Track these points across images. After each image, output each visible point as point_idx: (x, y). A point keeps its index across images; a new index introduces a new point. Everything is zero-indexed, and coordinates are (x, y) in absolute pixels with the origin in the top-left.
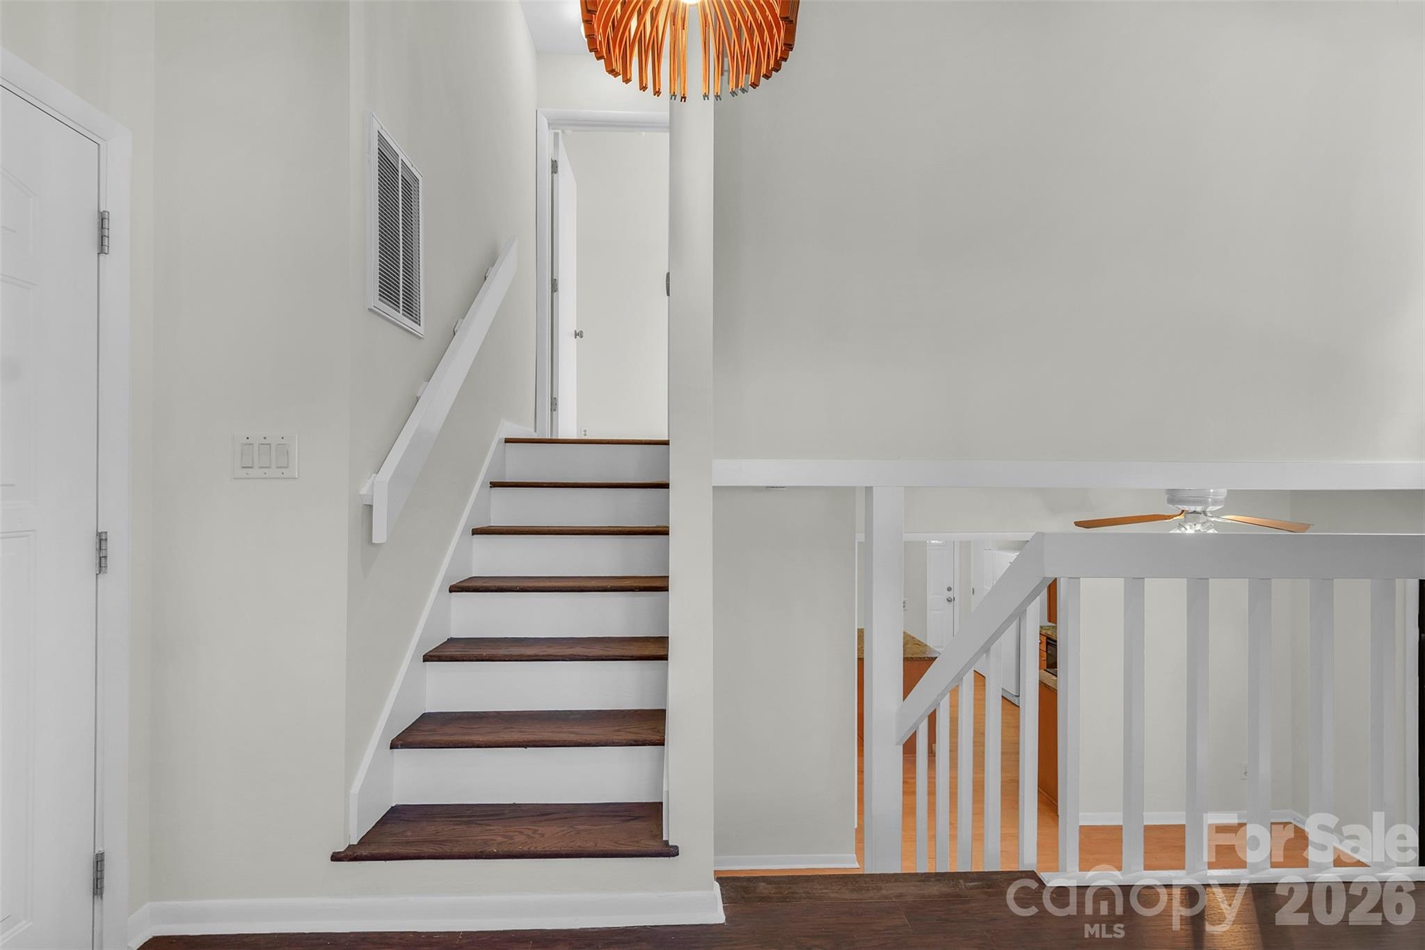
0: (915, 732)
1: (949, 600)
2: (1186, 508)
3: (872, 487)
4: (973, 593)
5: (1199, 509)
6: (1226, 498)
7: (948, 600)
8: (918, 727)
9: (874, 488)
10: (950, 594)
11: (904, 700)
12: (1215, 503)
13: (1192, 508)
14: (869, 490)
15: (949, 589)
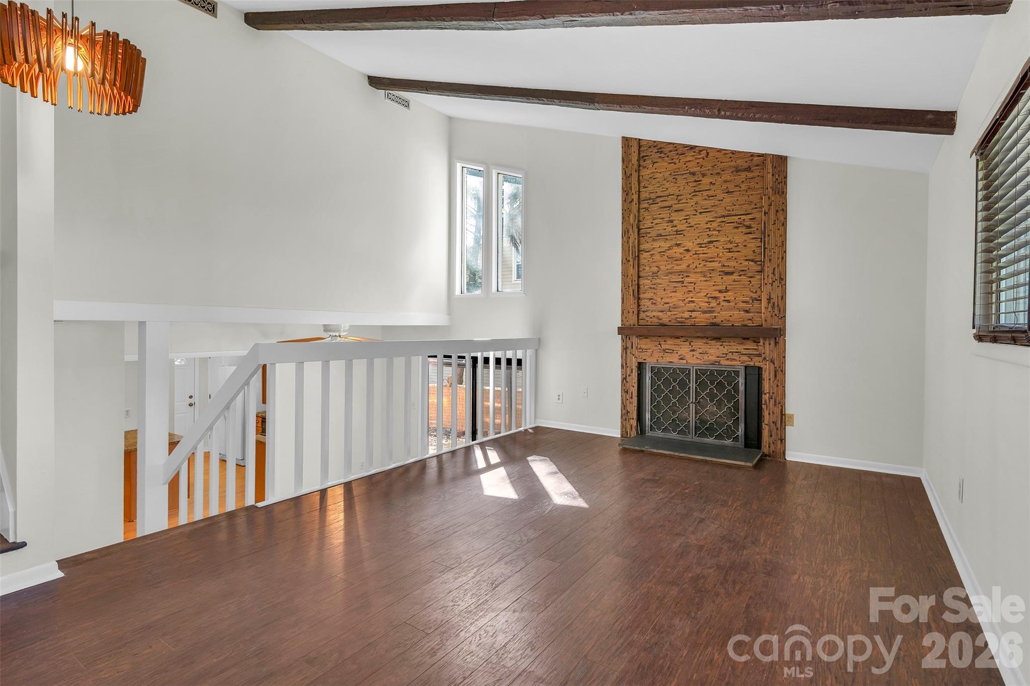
0: (179, 472)
1: (191, 405)
2: (331, 334)
3: (145, 322)
4: (210, 398)
5: (337, 334)
6: (349, 329)
7: (189, 405)
8: (181, 468)
9: (147, 323)
10: (191, 401)
11: (169, 455)
12: (344, 331)
13: (334, 334)
14: (142, 324)
15: (191, 397)
